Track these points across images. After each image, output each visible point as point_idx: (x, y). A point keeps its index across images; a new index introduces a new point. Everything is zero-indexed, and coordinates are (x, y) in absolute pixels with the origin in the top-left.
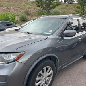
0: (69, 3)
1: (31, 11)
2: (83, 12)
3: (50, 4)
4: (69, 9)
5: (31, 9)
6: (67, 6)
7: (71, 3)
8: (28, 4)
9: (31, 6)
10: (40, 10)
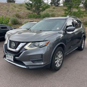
0: (55, 6)
1: (21, 14)
2: (71, 14)
3: (40, 7)
4: (56, 11)
5: (20, 12)
6: (54, 8)
7: (57, 6)
8: (16, 7)
9: (20, 9)
10: (30, 13)
